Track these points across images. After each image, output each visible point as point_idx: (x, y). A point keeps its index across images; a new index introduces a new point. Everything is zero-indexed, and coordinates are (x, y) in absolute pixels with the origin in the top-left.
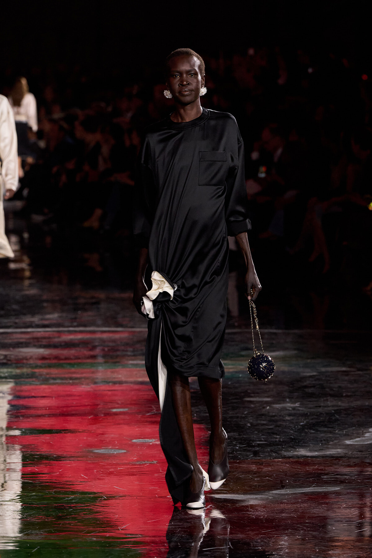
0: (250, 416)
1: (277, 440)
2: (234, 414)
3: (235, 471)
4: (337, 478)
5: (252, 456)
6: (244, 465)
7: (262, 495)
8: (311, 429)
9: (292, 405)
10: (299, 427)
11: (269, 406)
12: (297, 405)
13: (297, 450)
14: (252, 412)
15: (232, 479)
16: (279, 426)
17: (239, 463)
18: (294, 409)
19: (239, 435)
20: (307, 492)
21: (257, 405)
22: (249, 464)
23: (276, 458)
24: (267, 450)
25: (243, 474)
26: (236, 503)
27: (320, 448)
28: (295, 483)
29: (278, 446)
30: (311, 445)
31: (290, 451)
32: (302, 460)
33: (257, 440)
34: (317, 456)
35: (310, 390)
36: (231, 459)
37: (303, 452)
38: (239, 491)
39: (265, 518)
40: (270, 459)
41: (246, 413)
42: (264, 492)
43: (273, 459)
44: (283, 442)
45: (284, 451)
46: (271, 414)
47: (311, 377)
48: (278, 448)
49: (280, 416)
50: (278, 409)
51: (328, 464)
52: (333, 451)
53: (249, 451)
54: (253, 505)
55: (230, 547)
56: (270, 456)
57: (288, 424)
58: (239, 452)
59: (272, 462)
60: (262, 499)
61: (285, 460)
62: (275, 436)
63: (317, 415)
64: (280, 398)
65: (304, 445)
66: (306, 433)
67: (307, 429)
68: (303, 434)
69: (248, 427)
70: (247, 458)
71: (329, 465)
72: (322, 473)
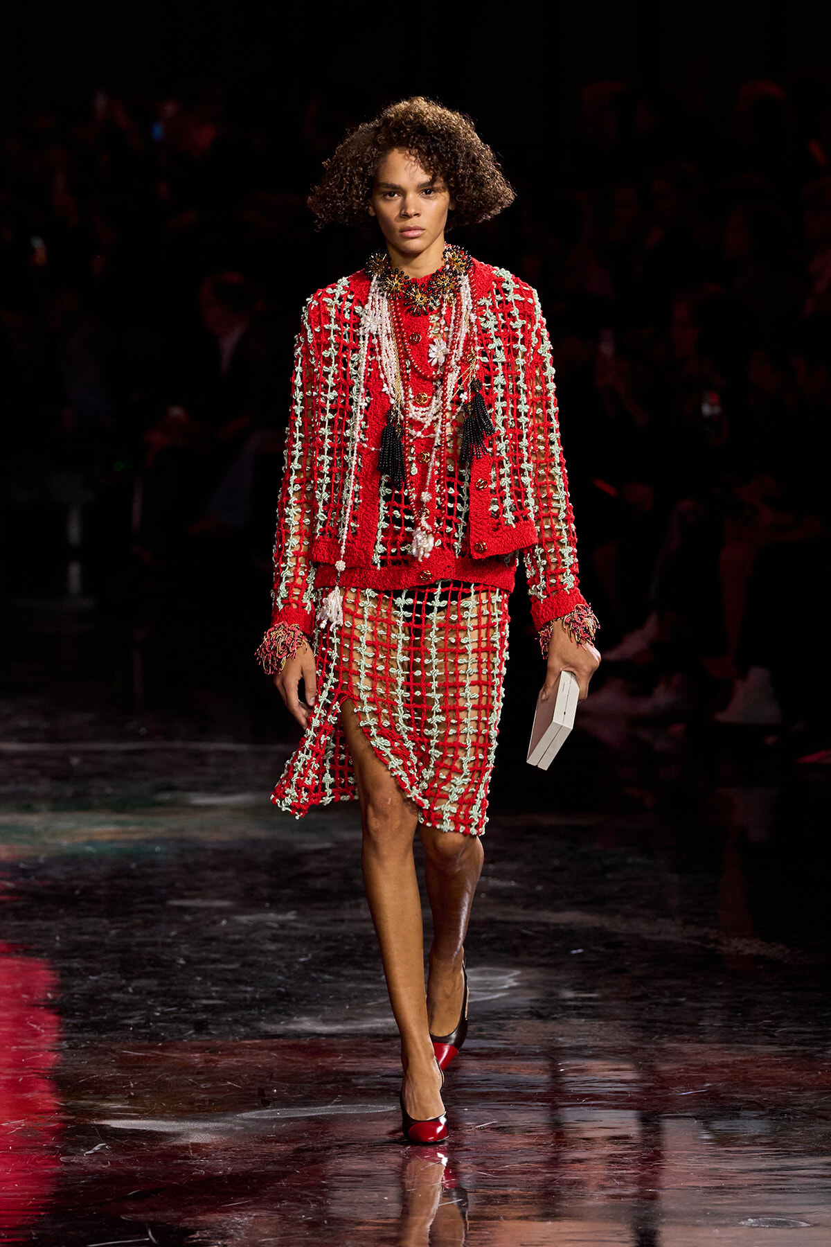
0: (183, 941)
1: (248, 996)
2: (145, 936)
3: (156, 1067)
4: (386, 1084)
5: (191, 1032)
6: (174, 1053)
7: (218, 1121)
8: (323, 972)
9: (280, 917)
10: (298, 966)
11: (228, 919)
12: (291, 916)
13: (295, 1019)
14: (187, 933)
15: (147, 1085)
16: (251, 965)
17: (162, 1048)
18: (283, 925)
19: (161, 985)
20: (321, 1116)
21: (199, 915)
22: (185, 1050)
23: (247, 1037)
24: (224, 1019)
25: (172, 1075)
26: (161, 1140)
27: (347, 1016)
28: (294, 1094)
29: (250, 1010)
30: (326, 1008)
31: (277, 1023)
32: (305, 1042)
33: (202, 995)
34: (340, 1032)
35: (319, 883)
36: (145, 1038)
37: (307, 1024)
38: (164, 1112)
39: (228, 1173)
40: (234, 1041)
41: (173, 933)
42: (224, 1116)
43: (240, 1039)
44: (262, 1000)
45: (265, 1022)
46: (231, 937)
47: (318, 852)
48: (250, 1014)
49: (252, 941)
50: (246, 925)
51: (367, 1051)
52: (378, 1023)
53: (185, 1021)
54: (199, 1144)
55: (151, 1240)
56: (233, 1033)
57: (270, 959)
58: (160, 1024)
59: (239, 1047)
60: (218, 1131)
61: (267, 1042)
62: (243, 988)
63: (336, 941)
64: (251, 900)
65: (309, 1007)
66: (314, 980)
67: (316, 971)
68: (306, 984)
69: (179, 966)
70: (180, 1037)
71: (368, 1054)
72: (353, 1073)
